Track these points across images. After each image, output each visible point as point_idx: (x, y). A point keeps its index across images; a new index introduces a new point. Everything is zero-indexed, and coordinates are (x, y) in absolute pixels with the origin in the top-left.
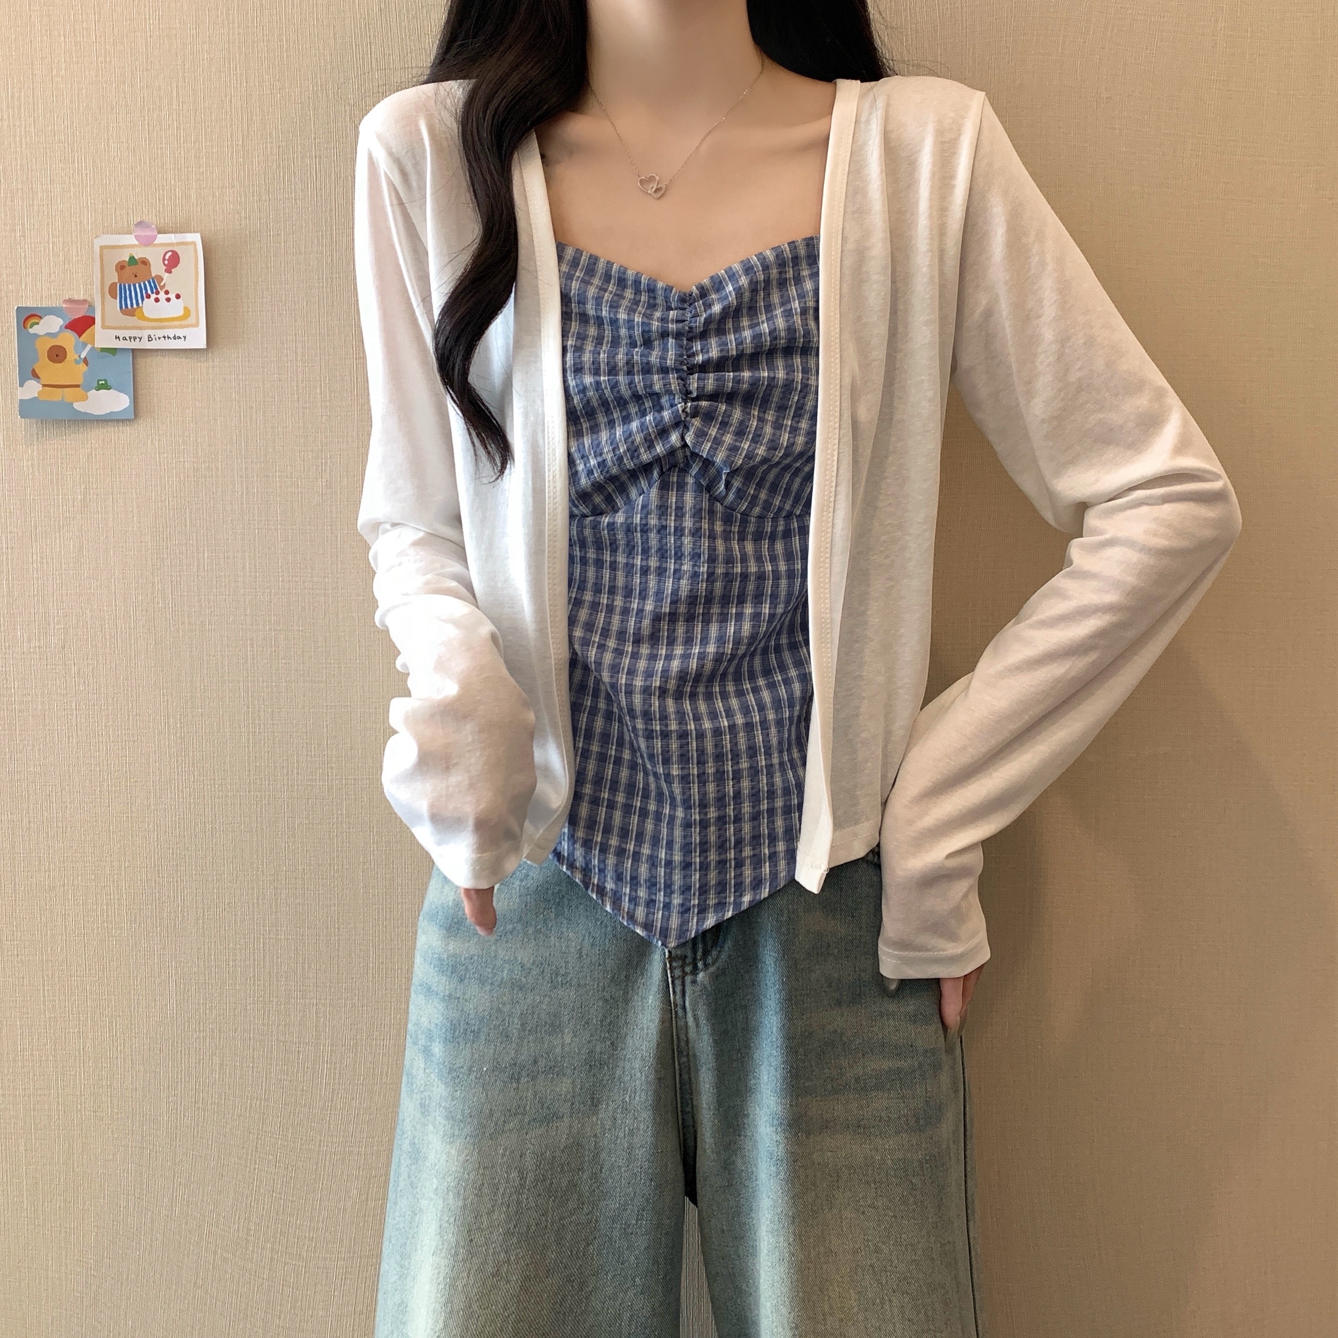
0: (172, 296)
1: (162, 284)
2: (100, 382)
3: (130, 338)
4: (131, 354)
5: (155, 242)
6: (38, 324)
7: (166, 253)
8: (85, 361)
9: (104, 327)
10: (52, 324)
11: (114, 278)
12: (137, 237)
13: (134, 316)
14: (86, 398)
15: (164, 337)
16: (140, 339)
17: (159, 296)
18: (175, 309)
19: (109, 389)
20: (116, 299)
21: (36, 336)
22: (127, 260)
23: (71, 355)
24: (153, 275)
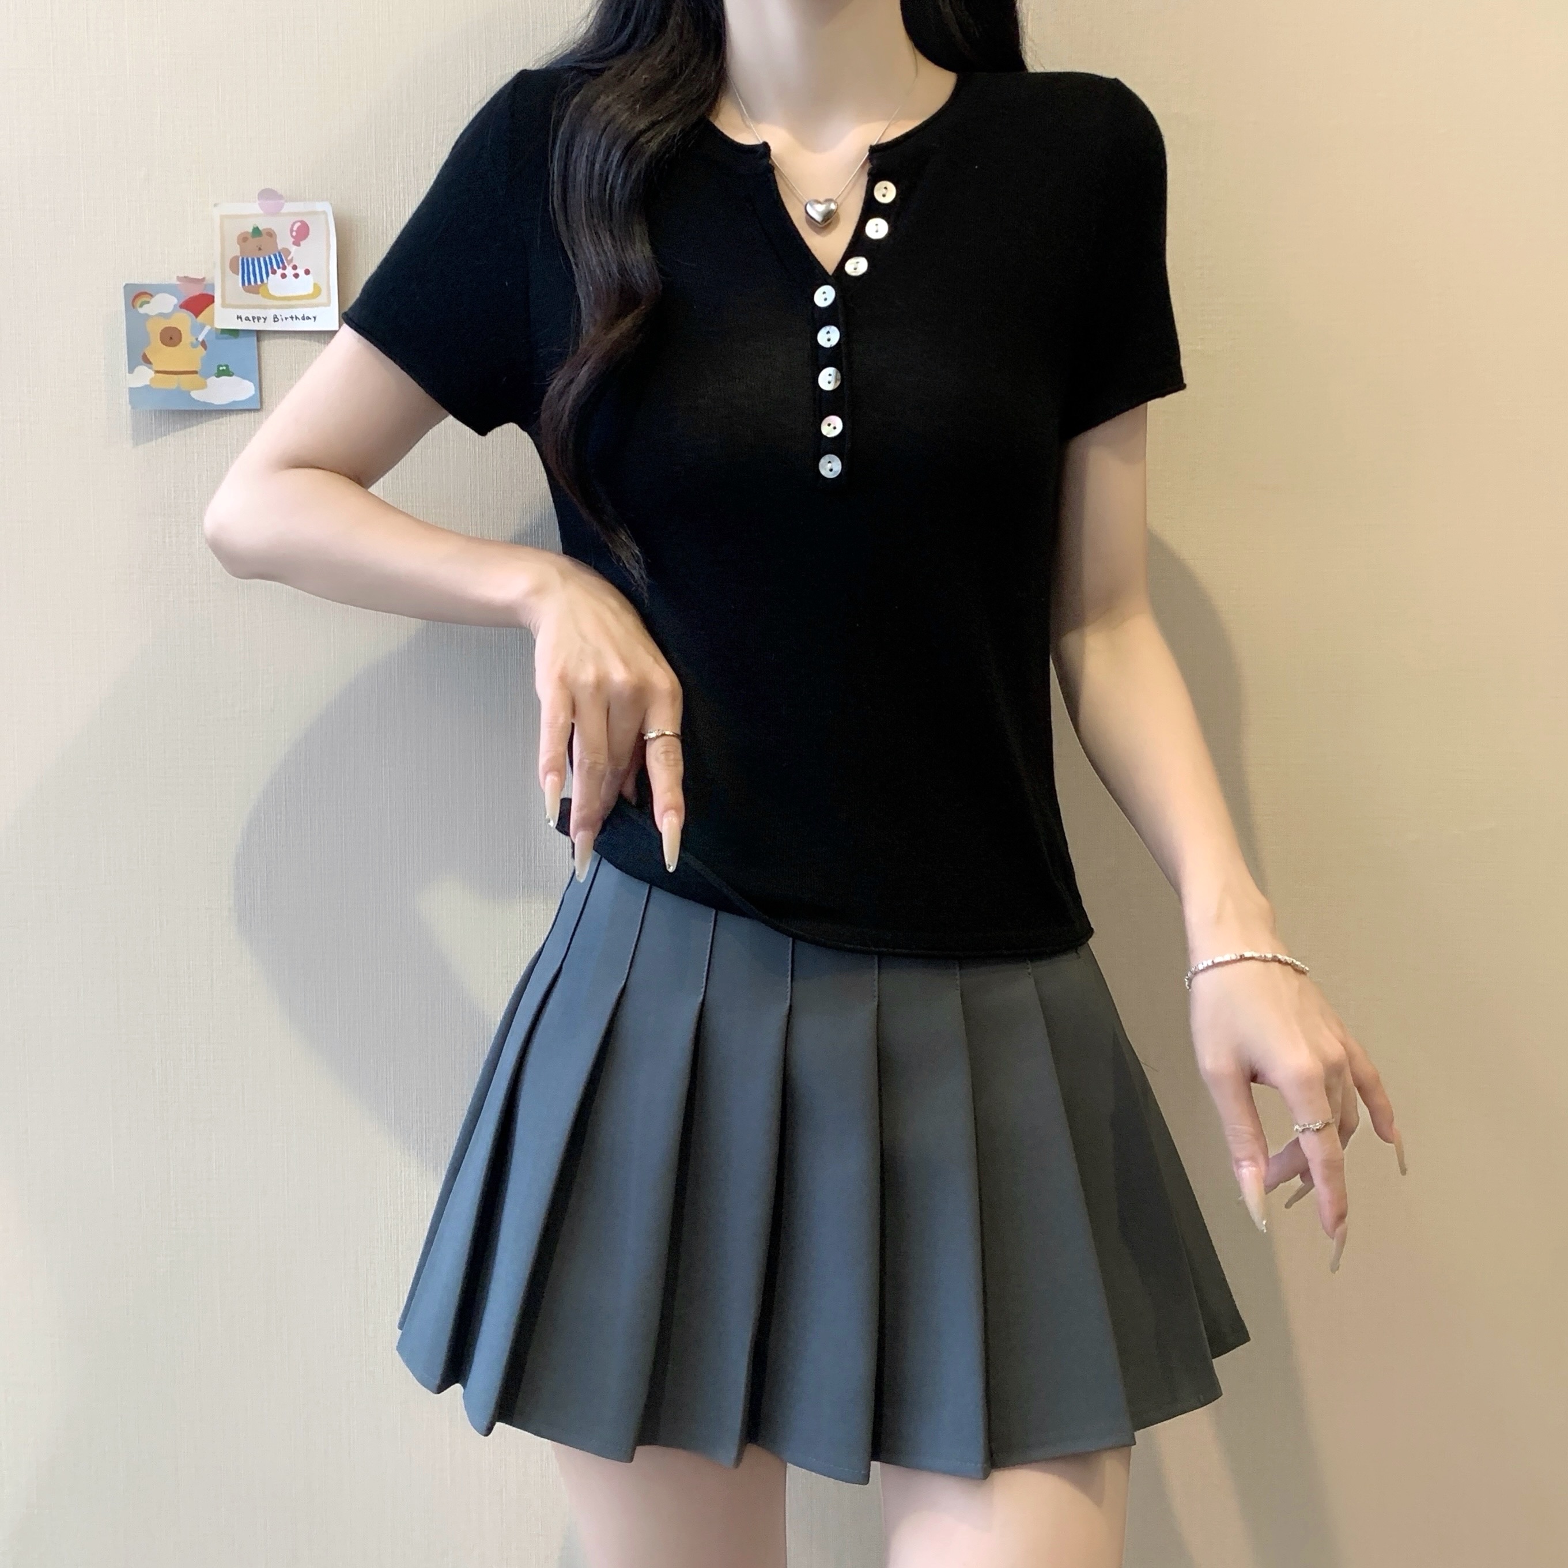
0: (301, 272)
1: (289, 258)
2: (221, 368)
3: (254, 318)
4: (255, 338)
5: (284, 210)
6: (148, 302)
7: (294, 223)
8: (203, 344)
9: (224, 305)
10: (164, 304)
11: (235, 250)
12: (259, 204)
13: (258, 293)
14: (204, 386)
15: (292, 317)
16: (265, 319)
17: (286, 272)
18: (304, 285)
19: (231, 376)
20: (238, 274)
21: (147, 316)
22: (250, 230)
23: (187, 338)
24: (280, 247)
